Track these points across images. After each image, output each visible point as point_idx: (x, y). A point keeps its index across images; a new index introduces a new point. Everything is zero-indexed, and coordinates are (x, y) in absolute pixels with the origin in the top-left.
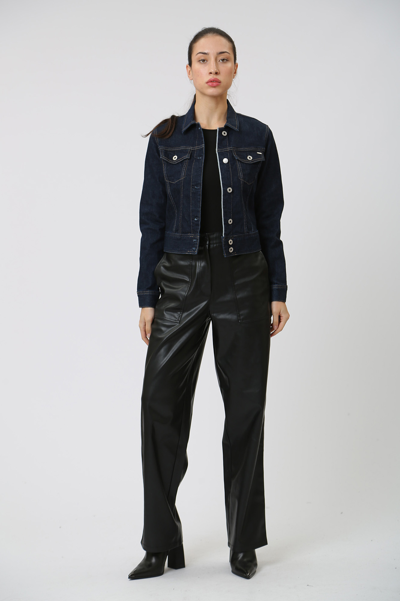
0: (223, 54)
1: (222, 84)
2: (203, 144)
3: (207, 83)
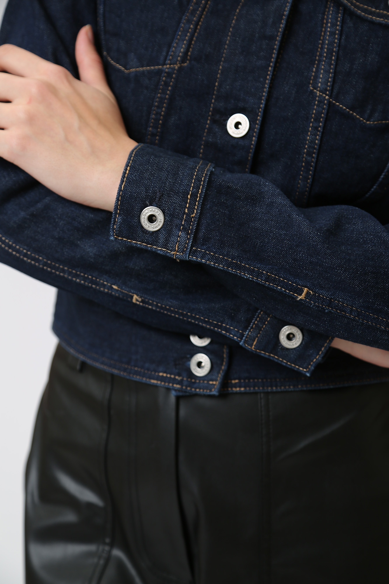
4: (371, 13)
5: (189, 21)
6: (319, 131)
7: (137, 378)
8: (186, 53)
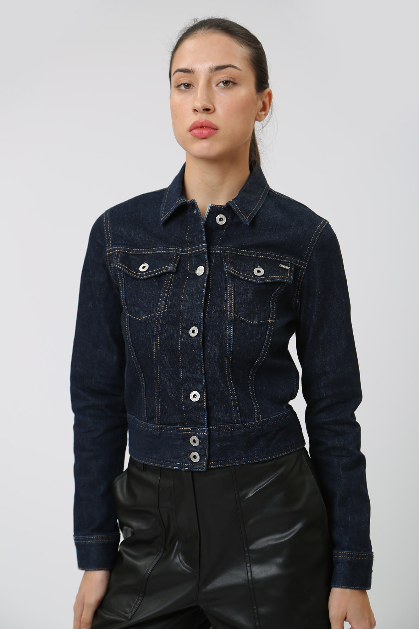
0: (224, 71)
1: (220, 133)
2: (203, 243)
3: (191, 130)
4: (246, 277)
5: (164, 292)
6: (232, 329)
7: (167, 467)
8: (165, 306)
